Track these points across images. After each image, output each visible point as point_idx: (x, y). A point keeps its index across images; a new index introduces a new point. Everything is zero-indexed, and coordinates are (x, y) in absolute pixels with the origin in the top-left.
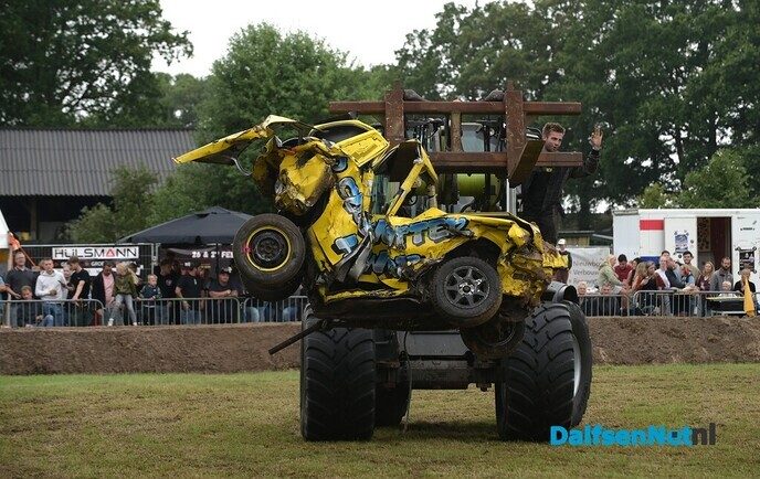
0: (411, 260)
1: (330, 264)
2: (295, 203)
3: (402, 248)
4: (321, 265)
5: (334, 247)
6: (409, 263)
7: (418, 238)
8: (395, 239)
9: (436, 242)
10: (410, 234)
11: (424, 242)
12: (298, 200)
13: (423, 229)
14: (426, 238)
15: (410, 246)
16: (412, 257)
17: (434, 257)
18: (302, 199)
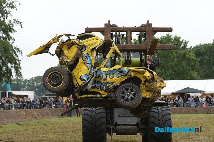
0: (108, 84)
1: (79, 85)
2: (66, 62)
3: (105, 79)
4: (76, 85)
5: (80, 79)
6: (108, 85)
7: (111, 76)
8: (103, 76)
9: (118, 77)
10: (108, 74)
11: (113, 77)
12: (67, 61)
13: (113, 72)
14: (114, 76)
15: (108, 79)
17: (117, 83)
18: (69, 61)
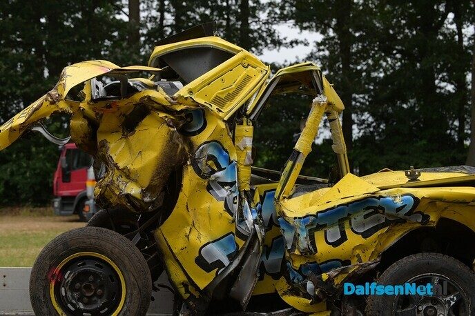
0: (327, 270)
1: (197, 288)
2: (124, 201)
3: (311, 250)
4: (182, 290)
5: (200, 261)
6: (325, 276)
7: (334, 233)
8: (296, 238)
9: (365, 235)
10: (319, 227)
11: (344, 238)
12: (128, 196)
13: (339, 216)
14: (348, 232)
15: (323, 248)
16: (330, 264)
17: (365, 261)
18: (134, 190)
